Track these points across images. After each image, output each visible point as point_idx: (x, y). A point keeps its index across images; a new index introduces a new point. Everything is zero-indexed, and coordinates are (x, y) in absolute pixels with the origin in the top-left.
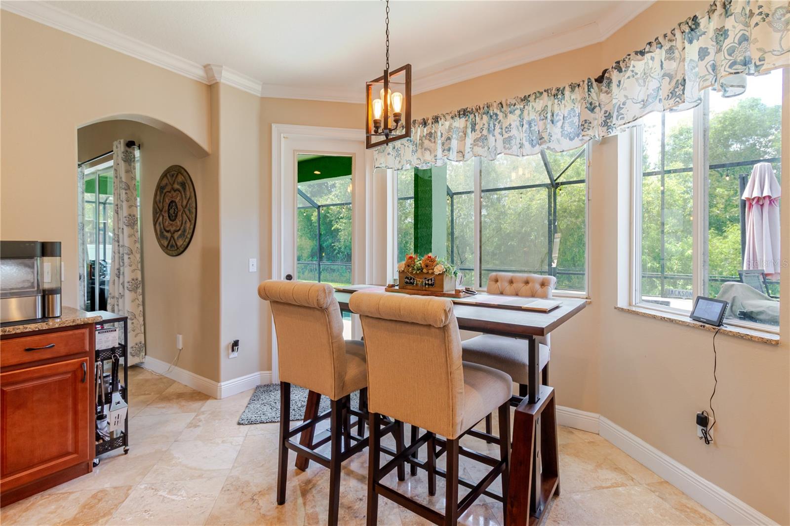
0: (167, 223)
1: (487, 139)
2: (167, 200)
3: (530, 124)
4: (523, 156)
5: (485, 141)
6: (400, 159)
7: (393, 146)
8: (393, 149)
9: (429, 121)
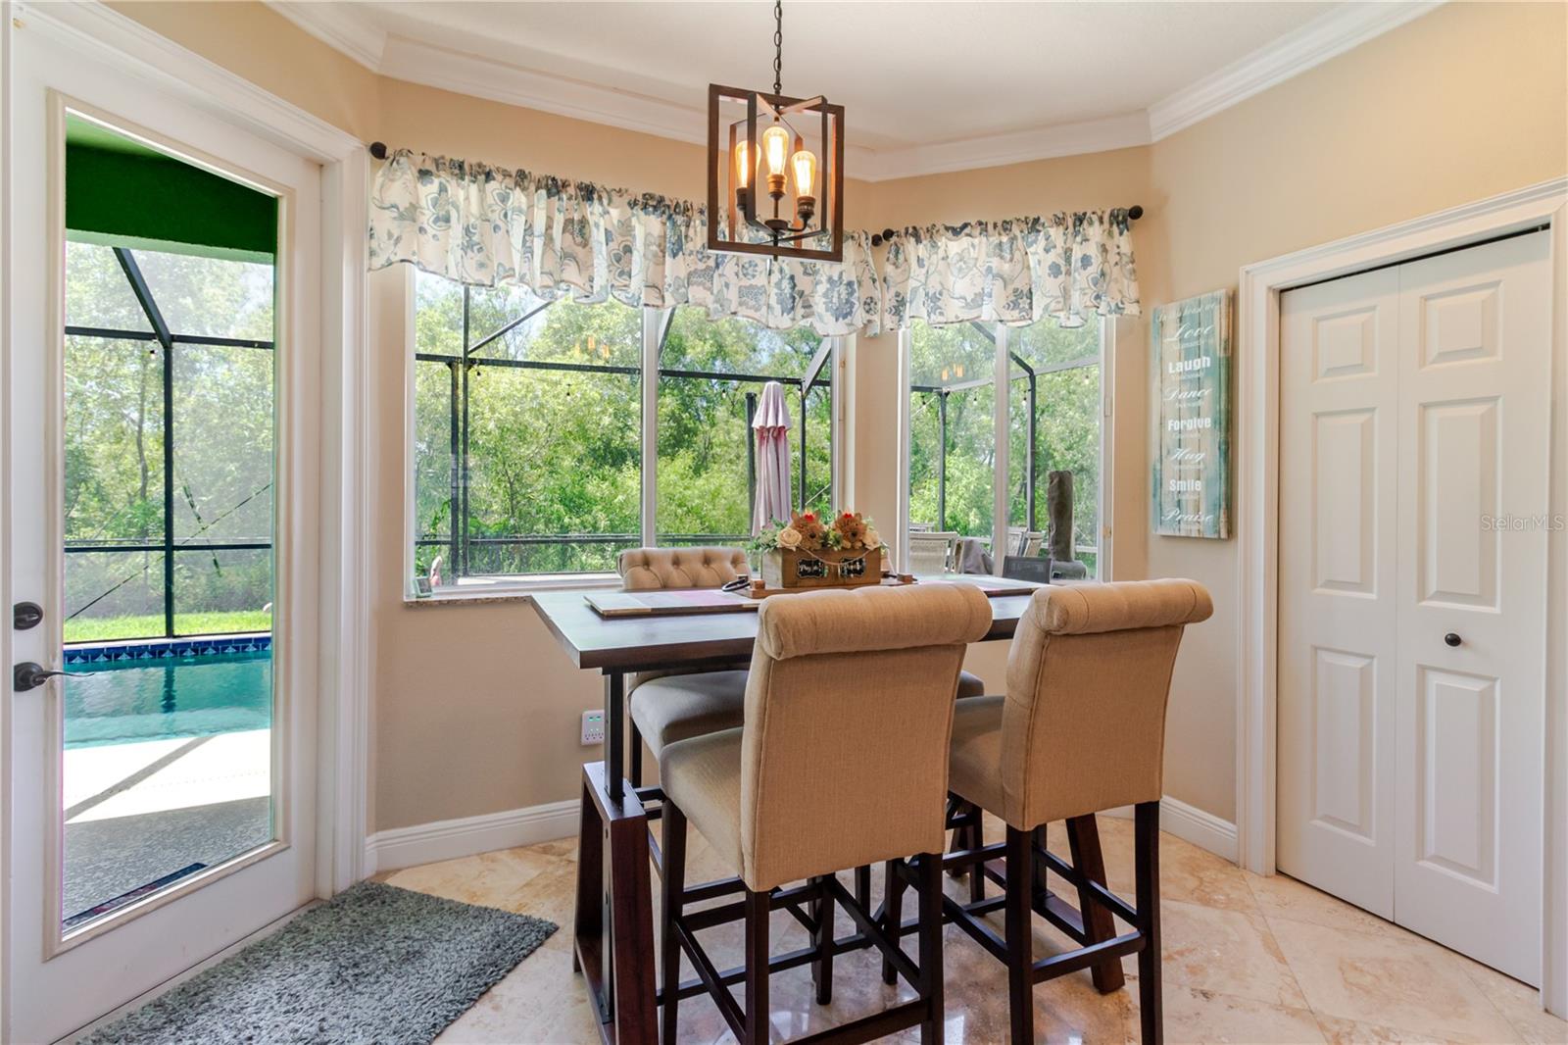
6: (479, 257)
7: (442, 213)
8: (437, 220)
9: (571, 190)
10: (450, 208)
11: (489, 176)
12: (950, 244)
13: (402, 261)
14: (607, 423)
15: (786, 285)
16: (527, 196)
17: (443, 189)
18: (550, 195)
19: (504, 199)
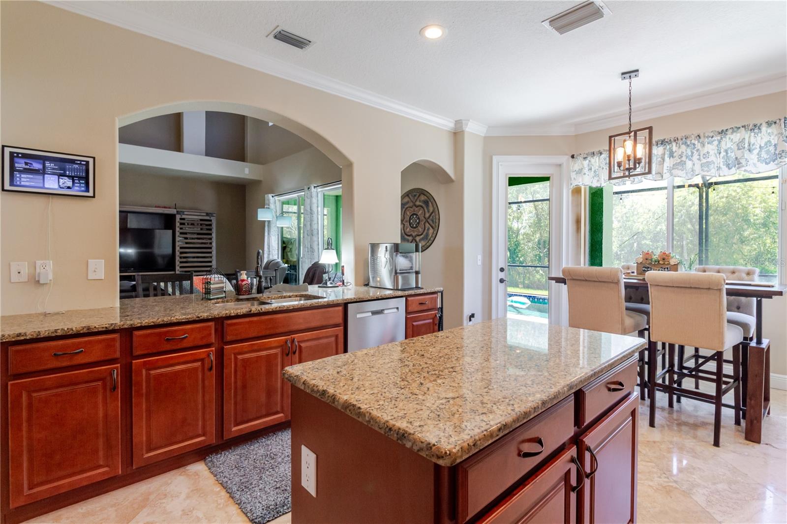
0: (408, 229)
1: (685, 164)
2: (408, 213)
3: (726, 151)
4: (719, 176)
5: (684, 165)
8: (589, 170)
10: (591, 166)
17: (590, 161)
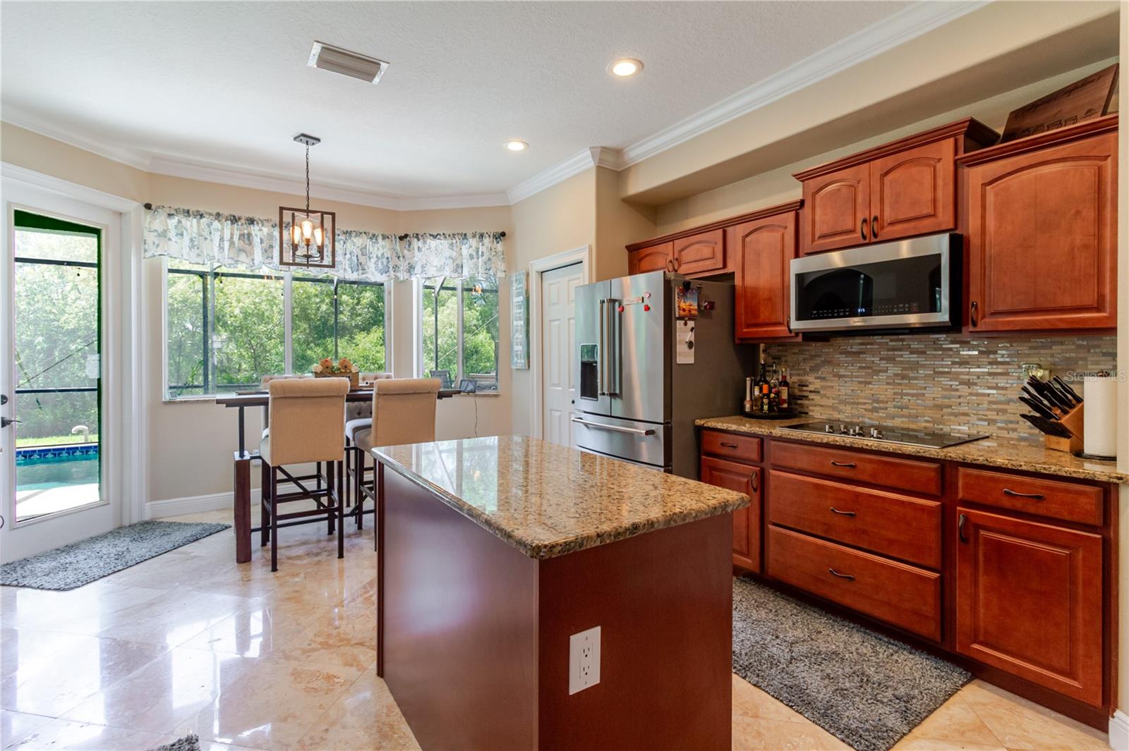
3: (351, 254)
6: (197, 251)
7: (179, 232)
8: (177, 235)
9: (243, 221)
10: (183, 229)
11: (202, 216)
12: (431, 241)
13: (160, 255)
14: (324, 309)
15: (354, 259)
16: (221, 224)
17: (180, 222)
18: (232, 223)
19: (209, 225)
